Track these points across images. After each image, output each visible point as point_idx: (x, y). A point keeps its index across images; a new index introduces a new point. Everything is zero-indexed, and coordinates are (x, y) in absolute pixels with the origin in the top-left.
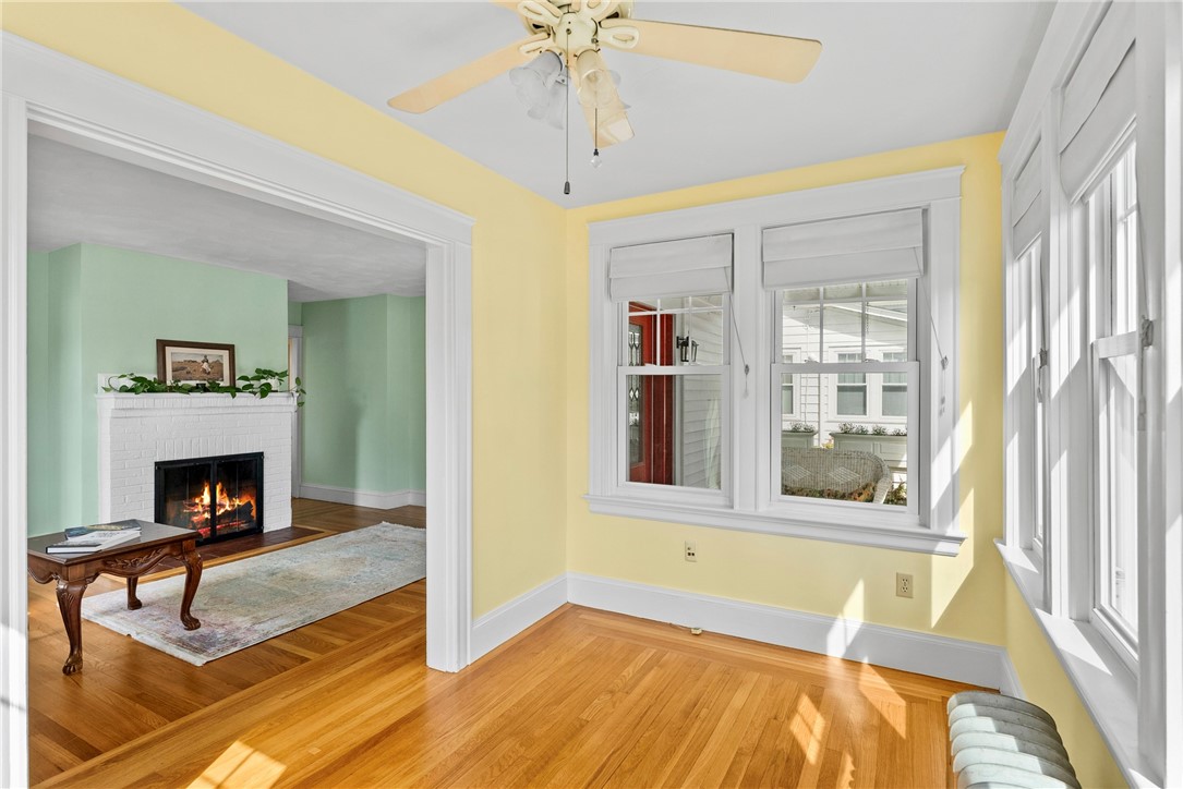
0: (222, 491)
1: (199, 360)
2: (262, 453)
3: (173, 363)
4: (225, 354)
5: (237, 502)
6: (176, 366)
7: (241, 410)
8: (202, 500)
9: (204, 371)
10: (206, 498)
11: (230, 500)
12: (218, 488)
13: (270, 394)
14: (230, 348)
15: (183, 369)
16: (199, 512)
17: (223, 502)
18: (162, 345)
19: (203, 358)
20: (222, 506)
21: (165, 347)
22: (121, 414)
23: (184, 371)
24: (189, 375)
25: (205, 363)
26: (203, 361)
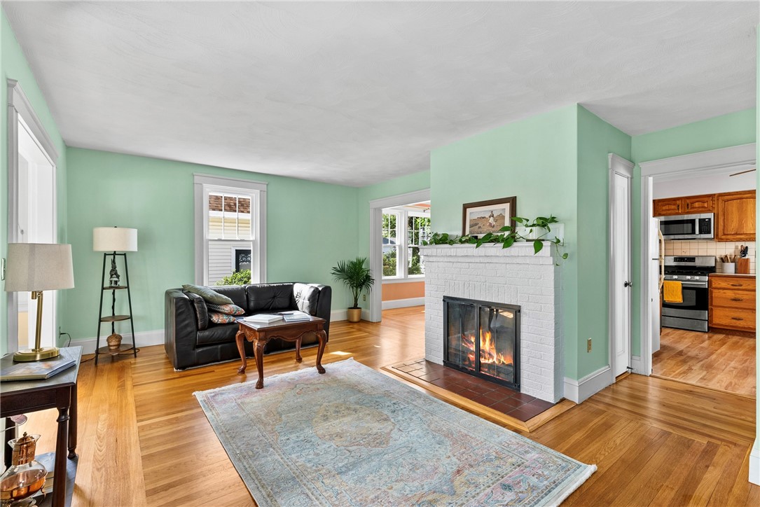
1: (488, 215)
2: (520, 307)
3: (471, 220)
4: (508, 206)
6: (472, 223)
7: (497, 260)
9: (490, 225)
11: (497, 353)
14: (513, 201)
15: (476, 224)
18: (466, 207)
19: (490, 214)
21: (467, 209)
22: (427, 259)
23: (477, 226)
24: (480, 230)
25: (492, 218)
26: (490, 217)
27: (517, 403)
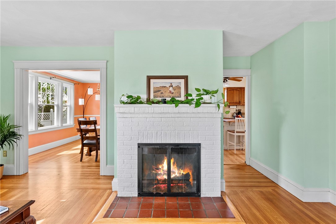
0: (174, 163)
1: (168, 86)
2: (199, 144)
3: (154, 88)
4: (182, 81)
5: (182, 172)
6: (155, 90)
7: (185, 115)
8: (163, 167)
9: (170, 92)
10: (165, 166)
11: (178, 169)
12: (172, 161)
13: (202, 105)
14: (186, 78)
15: (159, 91)
16: (161, 174)
17: (174, 170)
18: (149, 78)
19: (170, 85)
20: (174, 173)
21: (151, 80)
22: (121, 115)
23: (160, 92)
24: (162, 95)
25: (171, 87)
26: (170, 87)
27: (199, 206)
